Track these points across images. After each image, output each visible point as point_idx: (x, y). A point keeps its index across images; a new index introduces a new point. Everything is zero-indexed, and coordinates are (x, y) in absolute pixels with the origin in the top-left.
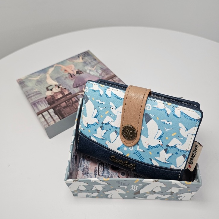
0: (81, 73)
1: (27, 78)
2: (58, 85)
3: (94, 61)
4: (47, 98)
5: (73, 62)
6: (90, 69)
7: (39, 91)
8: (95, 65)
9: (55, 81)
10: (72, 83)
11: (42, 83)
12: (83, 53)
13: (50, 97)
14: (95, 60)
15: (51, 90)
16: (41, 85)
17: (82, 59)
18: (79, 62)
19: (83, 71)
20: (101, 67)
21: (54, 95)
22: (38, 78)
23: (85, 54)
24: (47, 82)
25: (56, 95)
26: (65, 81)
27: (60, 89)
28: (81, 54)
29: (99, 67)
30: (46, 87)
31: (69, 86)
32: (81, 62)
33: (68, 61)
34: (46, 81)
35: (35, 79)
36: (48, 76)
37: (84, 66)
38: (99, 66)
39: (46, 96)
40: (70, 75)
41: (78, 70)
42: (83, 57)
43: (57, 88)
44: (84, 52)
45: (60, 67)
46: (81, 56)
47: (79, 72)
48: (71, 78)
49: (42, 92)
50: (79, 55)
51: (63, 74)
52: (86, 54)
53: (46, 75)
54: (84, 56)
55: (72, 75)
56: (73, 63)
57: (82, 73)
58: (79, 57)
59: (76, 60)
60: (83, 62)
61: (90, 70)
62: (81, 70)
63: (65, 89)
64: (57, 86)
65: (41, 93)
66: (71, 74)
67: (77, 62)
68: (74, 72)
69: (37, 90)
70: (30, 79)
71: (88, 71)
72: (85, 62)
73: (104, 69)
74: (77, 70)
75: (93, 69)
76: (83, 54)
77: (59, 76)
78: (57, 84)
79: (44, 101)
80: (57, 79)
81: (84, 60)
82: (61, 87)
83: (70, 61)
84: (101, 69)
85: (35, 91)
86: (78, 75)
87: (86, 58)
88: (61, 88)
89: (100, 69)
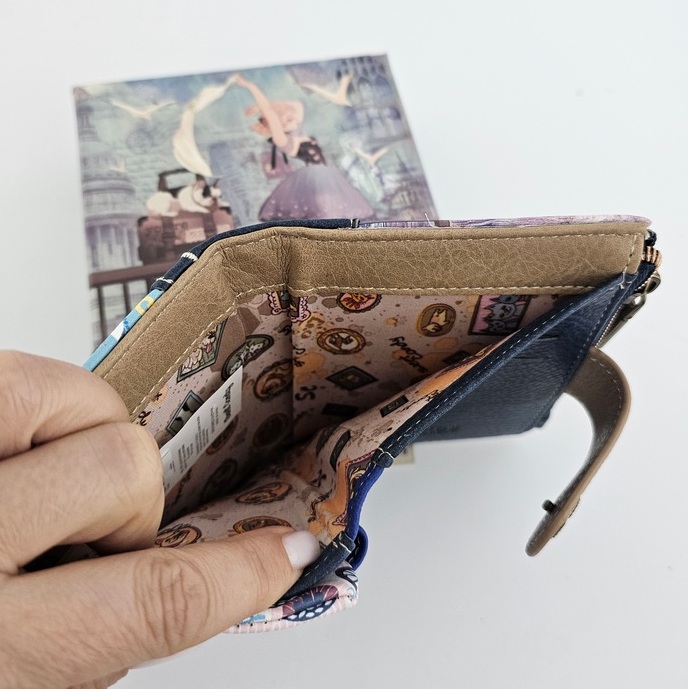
0: (317, 158)
1: (105, 96)
2: (208, 182)
3: (390, 121)
4: (146, 224)
5: (309, 91)
6: (360, 152)
7: (126, 179)
8: (388, 141)
9: (204, 157)
10: (264, 194)
11: (153, 145)
12: (361, 59)
13: (159, 223)
14: (398, 114)
15: (174, 192)
16: (145, 152)
17: (350, 89)
18: (329, 102)
19: (325, 154)
20: (404, 159)
21: (175, 222)
22: (147, 112)
23: (368, 66)
24: (172, 147)
25: (185, 226)
26: (242, 170)
27: (207, 201)
28: (353, 60)
29: (399, 157)
30: (160, 171)
31: (247, 203)
32: (338, 106)
33: (289, 79)
34: (171, 142)
35: (136, 112)
36: (187, 118)
37: (344, 130)
38: (401, 152)
39: (145, 214)
40: (269, 150)
41: (313, 139)
42: (355, 82)
43: (199, 193)
44: (370, 59)
45: (250, 94)
46: (351, 72)
47: (312, 152)
48: (268, 167)
49: (137, 188)
50: (344, 61)
51: (248, 133)
52: (373, 69)
53: (181, 112)
54: (362, 80)
55: (279, 155)
56: (303, 94)
57: (322, 160)
58: (339, 75)
59: (322, 84)
60: (347, 108)
61: (356, 161)
62: (321, 142)
63: (228, 210)
64: (202, 183)
65: (130, 191)
66: (274, 148)
67: (321, 96)
68: (291, 142)
69: (122, 169)
70: (116, 103)
71: (346, 161)
72: (351, 111)
73: (413, 174)
74: (306, 139)
75: (371, 159)
76: (359, 67)
77: (227, 137)
78: (207, 172)
79: (130, 233)
80: (216, 151)
81: (353, 96)
82: (215, 192)
83: (297, 80)
84: (404, 169)
85: (114, 168)
86: (300, 163)
87: (366, 92)
88: (215, 199)
89: (398, 168)
